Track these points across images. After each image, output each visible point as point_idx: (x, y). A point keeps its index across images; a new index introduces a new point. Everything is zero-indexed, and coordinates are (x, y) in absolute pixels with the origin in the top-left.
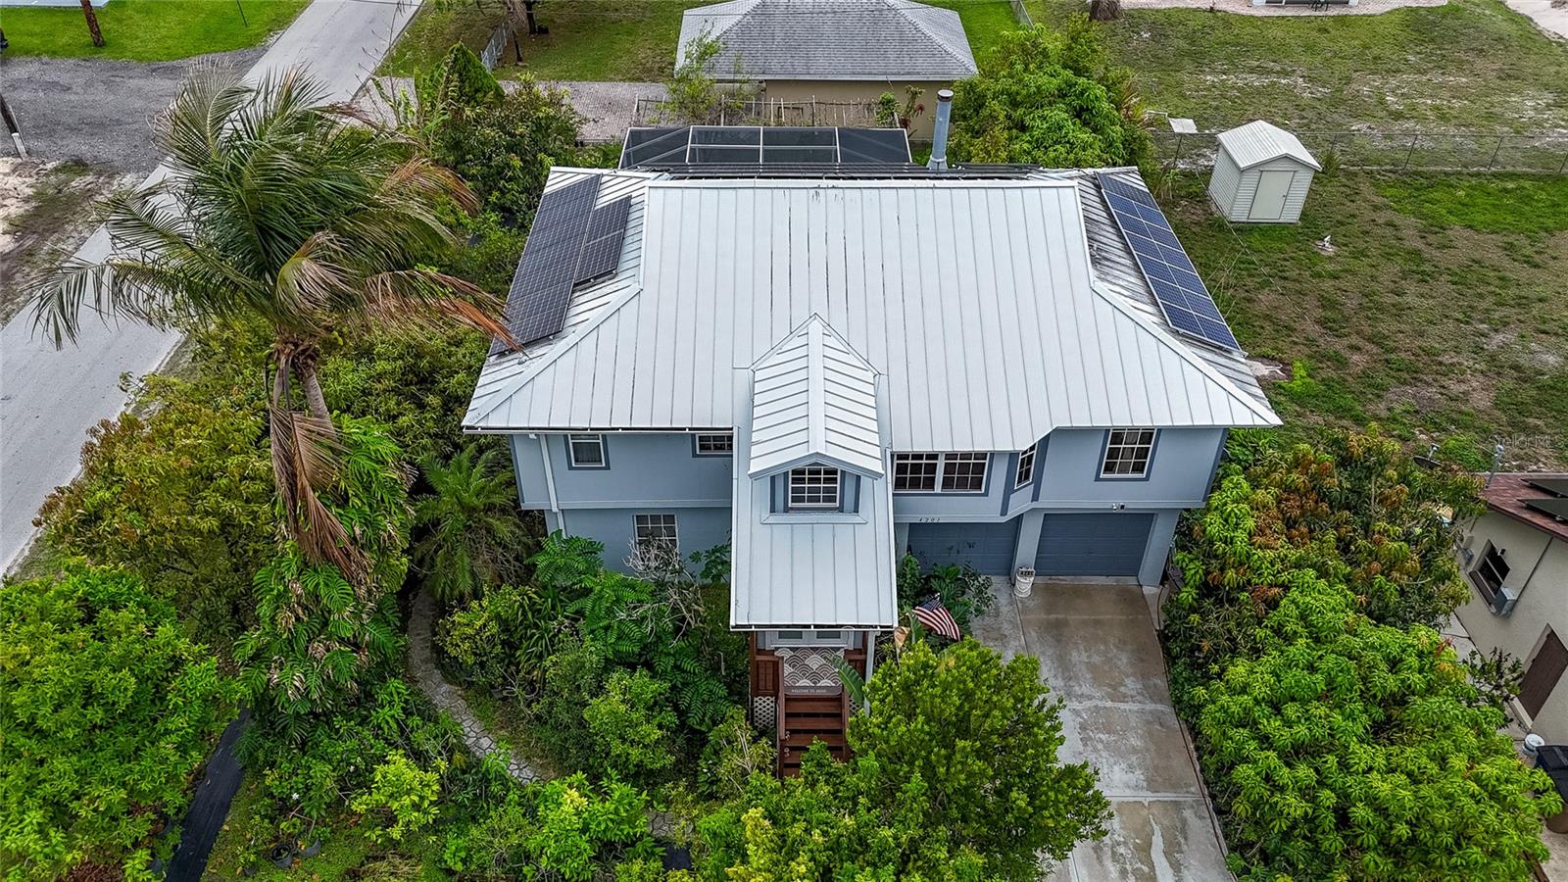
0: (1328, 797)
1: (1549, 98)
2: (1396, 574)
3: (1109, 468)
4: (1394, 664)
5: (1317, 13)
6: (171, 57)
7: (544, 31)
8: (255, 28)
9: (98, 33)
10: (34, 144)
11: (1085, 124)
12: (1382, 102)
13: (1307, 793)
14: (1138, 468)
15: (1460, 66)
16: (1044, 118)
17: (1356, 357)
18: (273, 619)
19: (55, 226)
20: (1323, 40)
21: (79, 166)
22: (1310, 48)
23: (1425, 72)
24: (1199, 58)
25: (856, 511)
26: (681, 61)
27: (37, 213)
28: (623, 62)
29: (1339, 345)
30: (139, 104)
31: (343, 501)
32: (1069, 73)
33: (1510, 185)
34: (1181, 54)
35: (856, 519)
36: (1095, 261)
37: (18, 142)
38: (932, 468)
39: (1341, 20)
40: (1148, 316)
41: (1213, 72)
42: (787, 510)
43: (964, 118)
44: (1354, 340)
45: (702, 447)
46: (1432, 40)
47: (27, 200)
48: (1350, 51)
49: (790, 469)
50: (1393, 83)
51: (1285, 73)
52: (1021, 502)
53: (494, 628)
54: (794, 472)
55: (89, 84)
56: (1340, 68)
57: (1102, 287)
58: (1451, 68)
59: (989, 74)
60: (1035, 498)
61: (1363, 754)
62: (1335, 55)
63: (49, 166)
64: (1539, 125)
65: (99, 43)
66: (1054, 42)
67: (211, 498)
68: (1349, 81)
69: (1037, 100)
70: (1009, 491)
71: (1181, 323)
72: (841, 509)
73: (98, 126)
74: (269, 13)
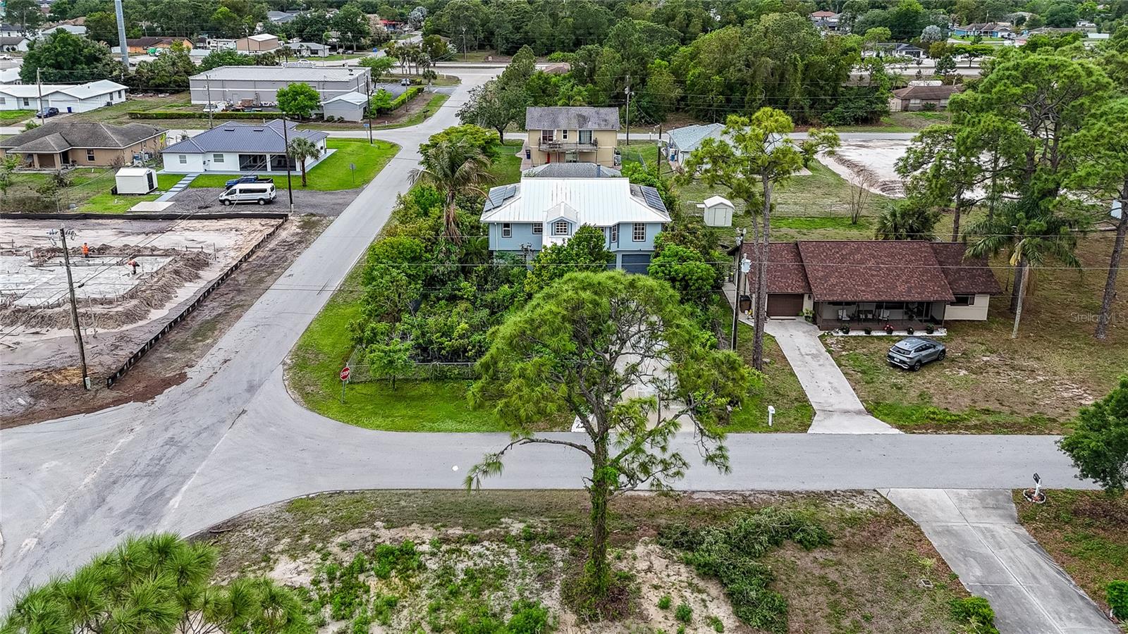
3: (636, 237)
6: (330, 190)
8: (358, 183)
9: (306, 182)
14: (643, 236)
19: (313, 227)
21: (312, 215)
25: (571, 235)
27: (304, 224)
30: (326, 201)
35: (569, 237)
36: (632, 194)
40: (645, 204)
42: (555, 234)
45: (535, 231)
47: (300, 222)
49: (555, 221)
52: (614, 247)
54: (557, 223)
55: (308, 196)
57: (633, 198)
60: (618, 246)
63: (302, 215)
64: (830, 205)
65: (304, 185)
71: (652, 206)
72: (567, 235)
73: (314, 206)
74: (360, 179)
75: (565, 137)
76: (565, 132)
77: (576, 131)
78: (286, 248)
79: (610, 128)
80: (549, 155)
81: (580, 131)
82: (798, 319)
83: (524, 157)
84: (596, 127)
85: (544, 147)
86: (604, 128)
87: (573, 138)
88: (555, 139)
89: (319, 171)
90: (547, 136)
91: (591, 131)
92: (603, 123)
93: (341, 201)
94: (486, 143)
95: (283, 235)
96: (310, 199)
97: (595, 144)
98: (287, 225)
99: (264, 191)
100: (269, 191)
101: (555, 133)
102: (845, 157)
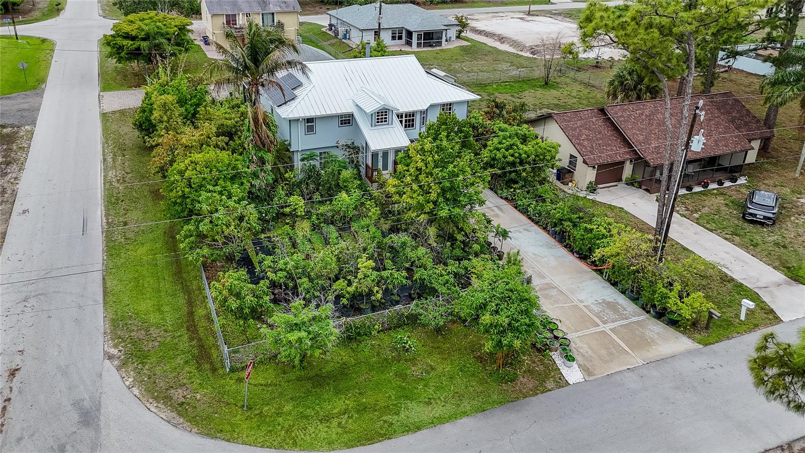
1: (509, 64)
2: (515, 121)
5: (434, 49)
8: (32, 84)
12: (463, 69)
15: (481, 59)
19: (12, 141)
20: (439, 56)
22: (435, 58)
23: (472, 61)
25: (392, 124)
33: (507, 84)
35: (391, 126)
39: (442, 50)
42: (375, 126)
45: (341, 124)
46: (471, 53)
48: (448, 58)
49: (376, 111)
50: (464, 64)
54: (378, 113)
56: (447, 62)
58: (479, 59)
62: (444, 59)
64: (509, 70)
70: (420, 128)
72: (388, 124)
74: (32, 79)
75: (248, 20)
76: (248, 14)
77: (259, 14)
79: (292, 10)
81: (263, 14)
82: (621, 185)
84: (277, 9)
86: (286, 10)
88: (240, 22)
90: (230, 21)
91: (273, 14)
92: (283, 5)
93: (25, 107)
97: (279, 25)
101: (239, 16)
102: (478, 28)
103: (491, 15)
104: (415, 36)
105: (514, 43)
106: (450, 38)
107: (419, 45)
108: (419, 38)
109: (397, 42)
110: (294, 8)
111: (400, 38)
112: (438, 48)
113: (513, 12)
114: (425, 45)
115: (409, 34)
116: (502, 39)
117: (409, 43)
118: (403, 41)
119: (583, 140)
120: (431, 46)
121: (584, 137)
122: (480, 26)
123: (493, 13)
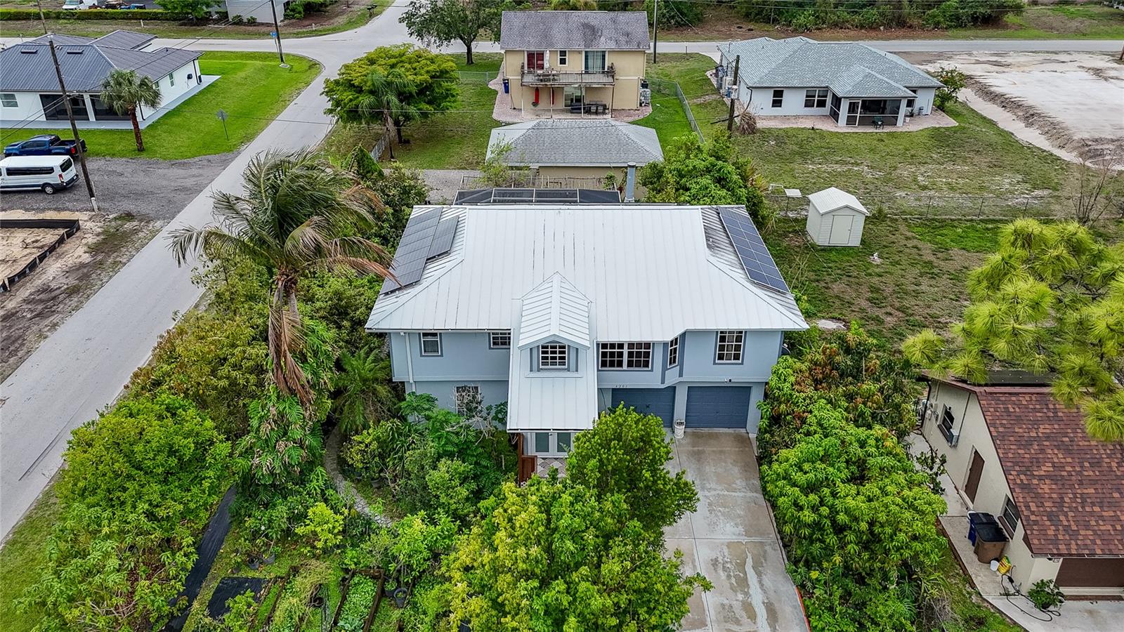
0: (825, 511)
1: (1019, 177)
2: (869, 404)
3: (721, 357)
4: (863, 444)
5: (877, 131)
6: (183, 157)
7: (407, 142)
8: (233, 142)
9: (141, 144)
10: (102, 204)
11: (723, 187)
12: (915, 180)
13: (814, 509)
14: (737, 357)
15: (964, 159)
16: (697, 183)
17: (889, 319)
18: (258, 430)
19: (116, 248)
20: (881, 146)
21: (129, 216)
22: (872, 150)
23: (943, 164)
24: (804, 155)
25: (577, 371)
26: (489, 155)
27: (104, 242)
28: (455, 159)
29: (879, 313)
30: (165, 183)
31: (304, 359)
32: (713, 159)
33: (990, 226)
34: (794, 153)
35: (575, 374)
36: (709, 246)
37: (94, 203)
38: (621, 355)
39: (891, 134)
40: (739, 275)
41: (813, 163)
42: (539, 370)
43: (652, 183)
44: (889, 309)
45: (494, 343)
46: (948, 146)
47: (98, 235)
48: (896, 153)
49: (541, 344)
50: (923, 169)
51: (858, 165)
52: (672, 378)
53: (375, 445)
54: (543, 347)
55: (135, 172)
56: (891, 162)
57: (712, 259)
58: (959, 161)
59: (668, 160)
60: (681, 375)
61: (842, 488)
62: (888, 154)
63: (111, 217)
64: (1011, 193)
65: (141, 149)
66: (707, 144)
67: (225, 370)
68: (896, 168)
69: (694, 173)
70: (664, 369)
71: (757, 278)
72: (568, 369)
73: (140, 195)
74: (242, 133)
75: (563, 62)
76: (563, 53)
77: (580, 52)
78: (40, 307)
79: (634, 47)
80: (537, 90)
81: (586, 52)
83: (500, 88)
84: (612, 45)
85: (529, 79)
86: (625, 47)
87: (576, 64)
88: (546, 65)
89: (176, 120)
90: (535, 59)
91: (604, 52)
92: (623, 39)
93: (189, 183)
94: (432, 77)
95: (53, 271)
96: (141, 177)
97: (611, 72)
98: (68, 246)
99: (50, 170)
100: (58, 171)
101: (547, 56)
102: (993, 89)
103: (1040, 57)
104: (844, 106)
105: (1053, 129)
106: (921, 109)
107: (851, 121)
108: (852, 108)
109: (815, 110)
110: (639, 45)
111: (822, 104)
112: (888, 129)
113: (1090, 52)
114: (863, 122)
115: (837, 101)
116: (1030, 116)
117: (835, 116)
118: (826, 110)
119: (1041, 478)
120: (874, 124)
121: (1047, 468)
122: (1001, 82)
123: (1048, 52)
